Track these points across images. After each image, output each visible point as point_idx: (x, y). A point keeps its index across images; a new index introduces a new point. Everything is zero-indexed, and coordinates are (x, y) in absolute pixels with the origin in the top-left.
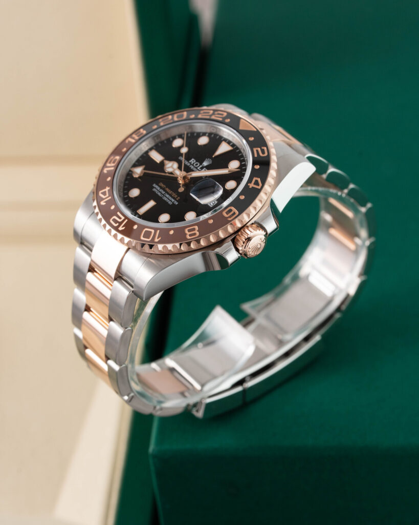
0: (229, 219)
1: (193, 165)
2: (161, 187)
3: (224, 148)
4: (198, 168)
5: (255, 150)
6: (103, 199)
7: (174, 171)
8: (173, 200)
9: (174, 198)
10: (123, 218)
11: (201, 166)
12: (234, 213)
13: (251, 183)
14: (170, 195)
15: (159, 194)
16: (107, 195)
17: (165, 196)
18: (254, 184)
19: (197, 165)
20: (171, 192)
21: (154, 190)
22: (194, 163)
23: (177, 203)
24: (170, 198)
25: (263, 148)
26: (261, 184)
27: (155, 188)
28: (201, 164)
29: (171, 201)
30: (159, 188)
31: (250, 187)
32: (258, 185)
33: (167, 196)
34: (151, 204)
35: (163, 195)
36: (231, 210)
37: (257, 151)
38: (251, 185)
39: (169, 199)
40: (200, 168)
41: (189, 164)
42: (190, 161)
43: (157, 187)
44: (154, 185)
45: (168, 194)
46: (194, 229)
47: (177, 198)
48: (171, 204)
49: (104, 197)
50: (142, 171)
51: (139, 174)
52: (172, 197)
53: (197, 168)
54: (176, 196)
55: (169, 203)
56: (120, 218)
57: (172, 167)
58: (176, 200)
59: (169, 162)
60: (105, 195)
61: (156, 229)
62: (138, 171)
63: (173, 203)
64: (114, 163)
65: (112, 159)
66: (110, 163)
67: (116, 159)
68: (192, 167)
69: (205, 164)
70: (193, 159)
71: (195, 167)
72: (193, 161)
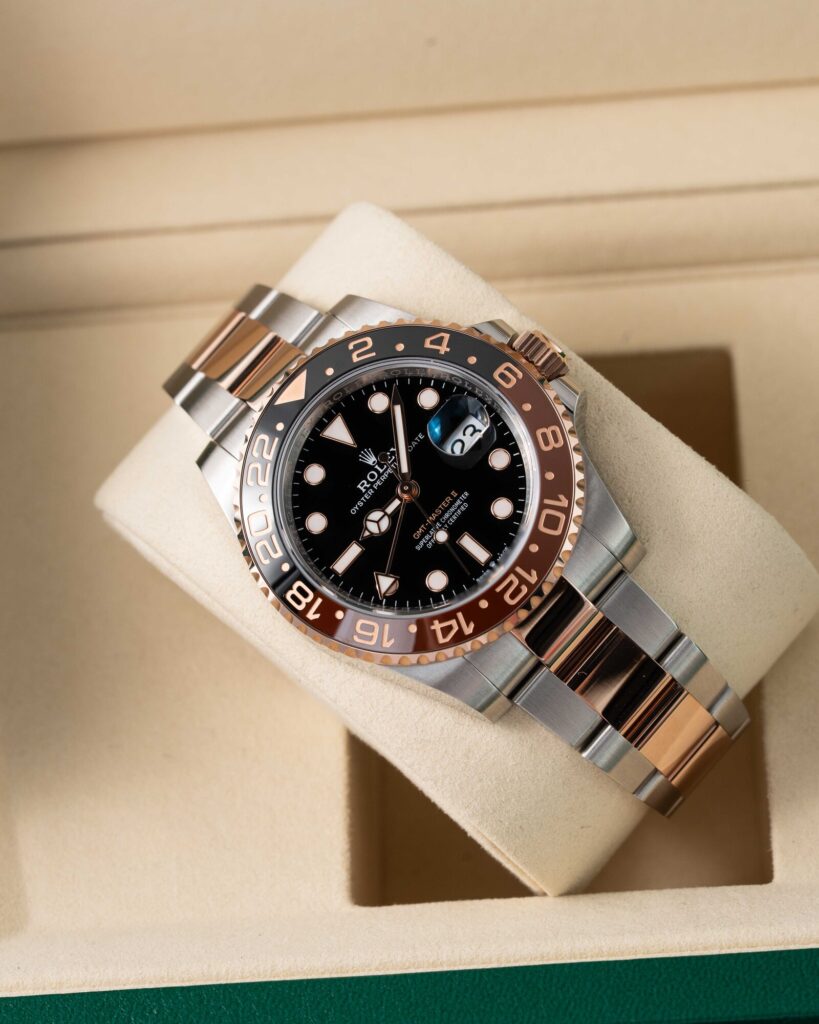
0: (520, 376)
1: (372, 483)
2: (423, 535)
3: (338, 431)
4: (381, 471)
5: (356, 360)
6: (460, 630)
7: (389, 516)
8: (458, 502)
9: (452, 503)
10: (512, 577)
11: (377, 467)
12: (508, 369)
13: (438, 352)
14: (444, 512)
16: (453, 622)
17: (448, 519)
18: (440, 345)
19: (372, 476)
20: (438, 512)
21: (429, 545)
22: (368, 482)
23: (466, 494)
24: (452, 510)
25: (351, 347)
26: (442, 334)
27: (425, 544)
28: (372, 468)
29: (459, 507)
30: (427, 537)
31: (448, 350)
32: (441, 339)
33: (447, 515)
34: (467, 542)
38: (444, 349)
39: (456, 510)
40: (382, 467)
41: (371, 492)
42: (364, 491)
43: (421, 543)
44: (418, 548)
45: (442, 515)
46: (544, 435)
47: (452, 497)
48: (466, 505)
49: (456, 628)
50: (387, 575)
51: (392, 580)
52: (450, 506)
53: (380, 475)
54: (448, 499)
55: (463, 508)
56: (511, 583)
57: (378, 522)
58: (458, 497)
59: (366, 529)
60: (450, 628)
61: (542, 507)
62: (385, 583)
63: (465, 501)
64: (371, 629)
65: (360, 636)
66: (370, 638)
67: (363, 627)
68: (378, 483)
69: (371, 460)
70: (359, 486)
71: (378, 478)
72: (363, 484)
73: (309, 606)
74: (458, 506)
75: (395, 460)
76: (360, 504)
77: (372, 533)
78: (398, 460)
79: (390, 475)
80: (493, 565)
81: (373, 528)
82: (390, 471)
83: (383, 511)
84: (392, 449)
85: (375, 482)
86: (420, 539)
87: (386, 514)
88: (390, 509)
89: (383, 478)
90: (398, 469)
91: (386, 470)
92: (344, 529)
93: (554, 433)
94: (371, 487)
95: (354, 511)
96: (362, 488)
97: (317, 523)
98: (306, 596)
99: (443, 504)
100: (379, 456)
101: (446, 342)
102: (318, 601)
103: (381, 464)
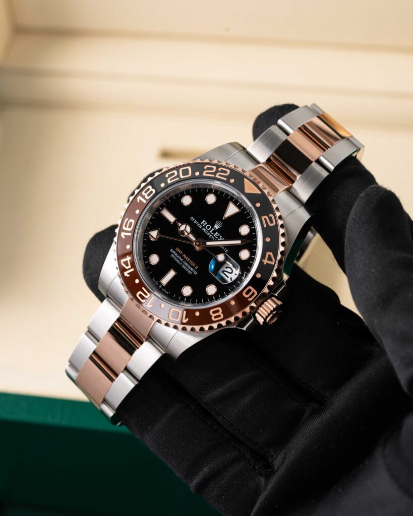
0: (250, 299)
1: (205, 227)
2: (177, 252)
3: (232, 210)
4: (211, 232)
5: (263, 218)
7: (188, 236)
8: (192, 270)
9: (192, 267)
10: (149, 295)
11: (213, 229)
12: (253, 293)
13: (264, 259)
14: (188, 263)
15: (177, 261)
16: (130, 267)
17: (184, 265)
18: (268, 260)
20: (188, 260)
21: (172, 256)
22: (205, 226)
23: (196, 274)
24: (189, 267)
25: (270, 216)
26: (274, 260)
29: (190, 270)
30: (176, 254)
31: (265, 264)
32: (272, 260)
33: (186, 264)
34: (171, 274)
35: (182, 262)
36: (249, 291)
37: (265, 219)
38: (266, 261)
39: (188, 268)
41: (201, 227)
42: (202, 223)
43: (173, 252)
44: (171, 250)
45: (187, 262)
46: (218, 311)
47: (195, 266)
48: (191, 273)
49: (127, 268)
50: (157, 234)
51: (155, 237)
52: (191, 266)
54: (194, 265)
55: (189, 272)
57: (185, 230)
58: (195, 269)
59: (182, 225)
60: (127, 265)
62: (154, 234)
63: (193, 273)
64: (130, 227)
65: (127, 222)
66: (126, 226)
67: (131, 223)
68: (205, 230)
69: (216, 227)
70: (204, 221)
71: (207, 230)
72: (205, 223)
73: (144, 197)
74: (190, 268)
76: (195, 222)
77: (180, 227)
78: (217, 240)
79: (209, 236)
80: (160, 287)
81: (182, 227)
82: (210, 236)
83: (190, 232)
84: (221, 237)
85: (206, 229)
86: (176, 251)
87: (189, 234)
88: (191, 236)
90: (211, 240)
92: (183, 214)
93: (219, 316)
95: (192, 218)
96: (203, 222)
97: (187, 200)
98: (148, 195)
99: (192, 262)
100: (218, 230)
101: (269, 262)
102: (145, 201)
103: (214, 232)
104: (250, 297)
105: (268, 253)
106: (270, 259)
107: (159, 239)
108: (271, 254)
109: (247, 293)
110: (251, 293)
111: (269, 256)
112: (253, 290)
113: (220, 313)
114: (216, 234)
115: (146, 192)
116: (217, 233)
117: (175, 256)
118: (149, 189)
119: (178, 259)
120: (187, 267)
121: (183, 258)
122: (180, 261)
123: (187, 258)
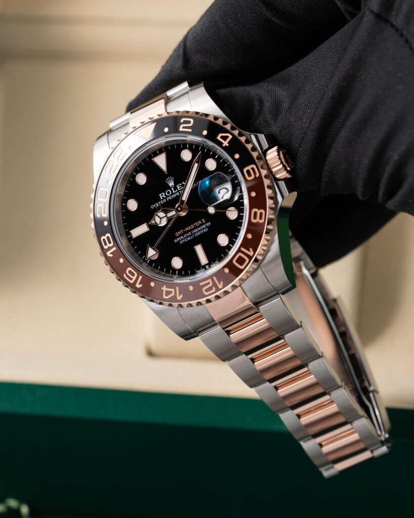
0: (258, 175)
1: (167, 196)
2: (180, 235)
3: (161, 161)
4: (174, 192)
6: (175, 296)
7: (167, 218)
8: (204, 226)
9: (201, 225)
10: (210, 281)
11: (172, 189)
12: (253, 169)
13: (222, 143)
14: (196, 227)
15: (189, 238)
16: (173, 290)
17: (195, 233)
18: (225, 140)
19: (168, 193)
20: (192, 226)
21: (181, 242)
22: (165, 195)
23: (209, 223)
24: (199, 229)
25: (182, 121)
26: (228, 135)
27: (179, 241)
28: (170, 188)
29: (203, 229)
30: (182, 237)
31: (227, 145)
32: (227, 137)
33: (196, 231)
34: (199, 249)
35: (192, 234)
36: (248, 172)
37: (183, 128)
38: (226, 143)
39: (201, 230)
40: (175, 190)
41: (165, 201)
42: (162, 198)
43: (178, 239)
44: (176, 241)
45: (193, 229)
46: (255, 213)
47: (202, 222)
48: (207, 229)
49: (173, 294)
50: (153, 249)
51: (155, 253)
52: (199, 227)
53: (172, 194)
54: (200, 222)
55: (205, 230)
56: (209, 283)
57: (161, 218)
58: (205, 223)
59: (154, 219)
60: (171, 292)
61: (239, 251)
62: (151, 253)
63: (207, 227)
64: (133, 275)
65: (127, 276)
66: (131, 279)
67: (130, 272)
68: (170, 198)
69: (171, 184)
70: (160, 195)
71: (171, 195)
72: (162, 195)
73: (110, 248)
74: (202, 228)
75: (182, 189)
76: (157, 204)
77: (156, 223)
78: (184, 190)
79: (177, 196)
80: (207, 267)
81: (157, 220)
82: (178, 194)
83: (166, 214)
84: (183, 183)
85: (169, 196)
86: (178, 237)
87: (166, 216)
88: (170, 215)
89: (174, 196)
90: (181, 195)
91: (176, 192)
92: (144, 215)
93: (261, 214)
94: (166, 198)
95: (152, 207)
96: (161, 197)
97: (133, 205)
98: (110, 243)
99: (197, 223)
100: (176, 184)
101: (228, 140)
102: (114, 249)
103: (175, 188)
104: (255, 173)
105: (219, 138)
106: (225, 138)
107: (159, 249)
108: (221, 135)
109: (250, 175)
110: (251, 171)
111: (222, 137)
112: (249, 168)
113: (259, 212)
114: (178, 188)
115: (106, 245)
116: (177, 186)
117: (182, 239)
118: (104, 240)
119: (187, 237)
120: (199, 231)
121: (188, 232)
122: (190, 236)
123: (190, 228)
